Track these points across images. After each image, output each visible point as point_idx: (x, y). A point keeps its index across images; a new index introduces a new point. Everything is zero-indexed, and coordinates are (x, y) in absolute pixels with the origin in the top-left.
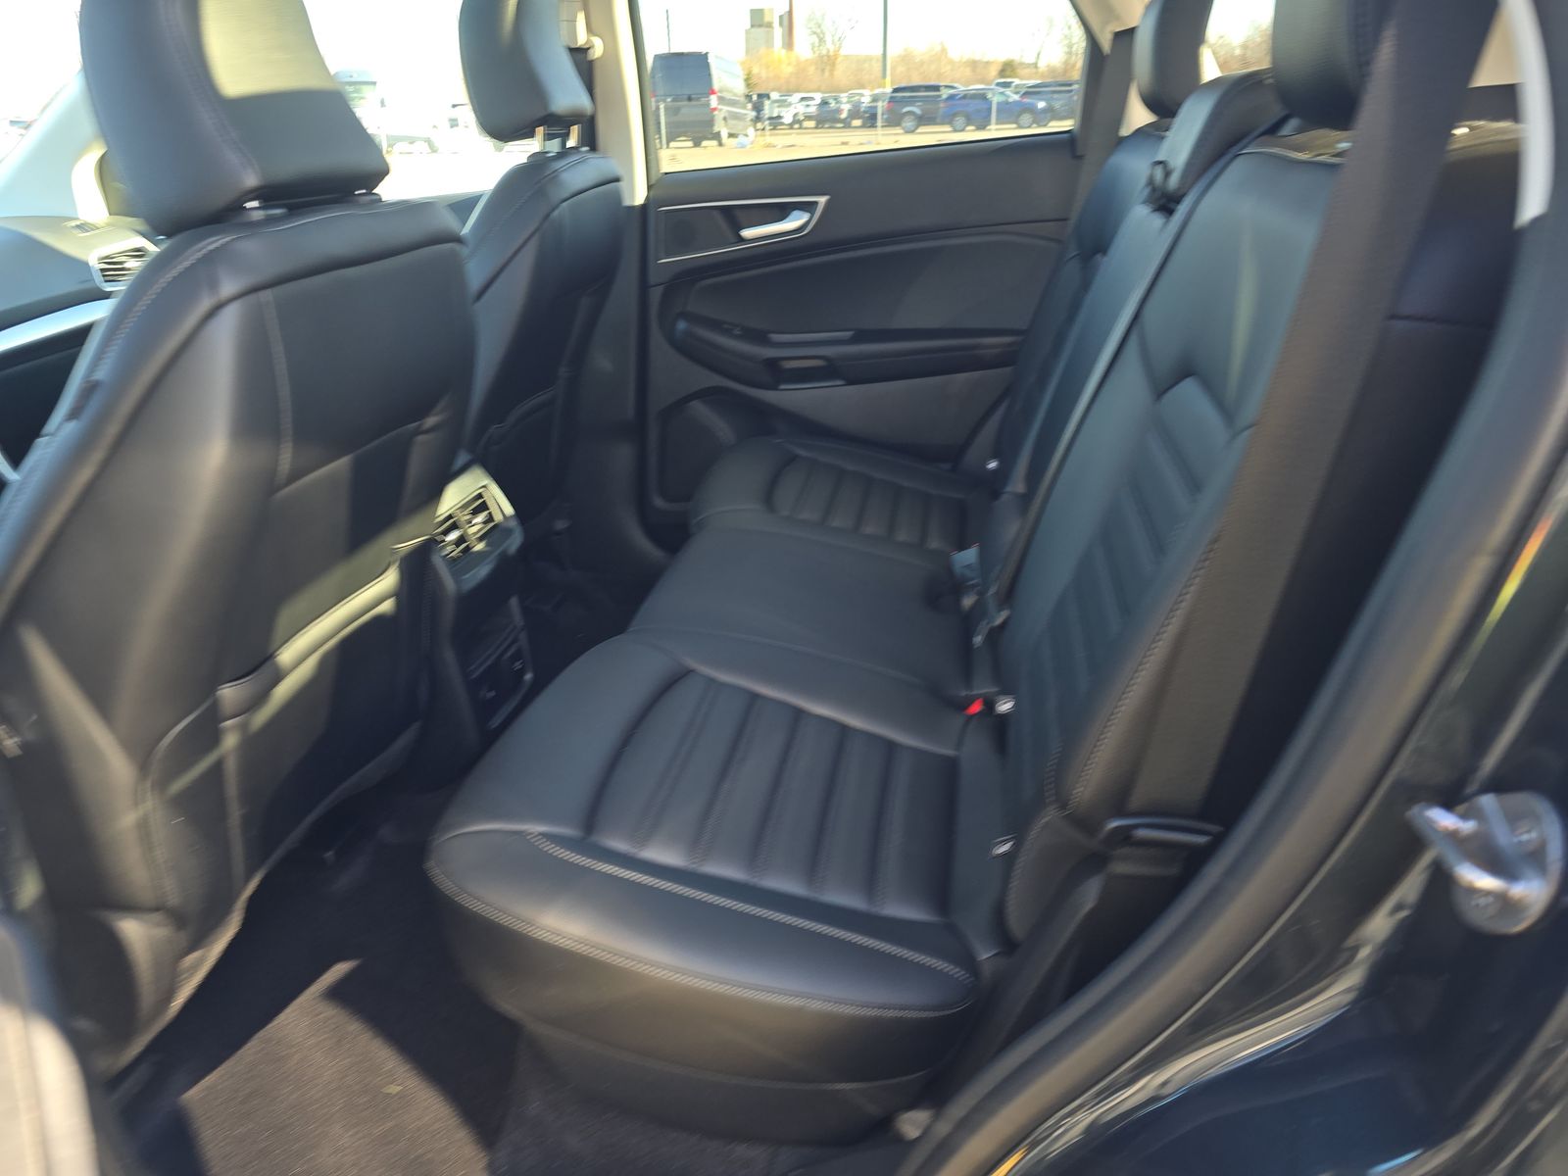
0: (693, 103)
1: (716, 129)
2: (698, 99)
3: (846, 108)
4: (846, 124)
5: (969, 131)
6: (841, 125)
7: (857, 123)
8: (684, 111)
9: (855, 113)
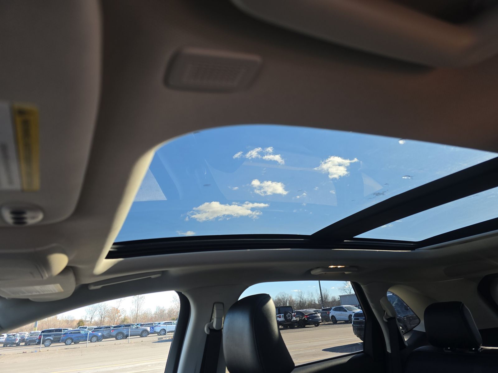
3: (19, 338)
4: (18, 345)
5: (72, 344)
6: (16, 345)
9: (22, 340)
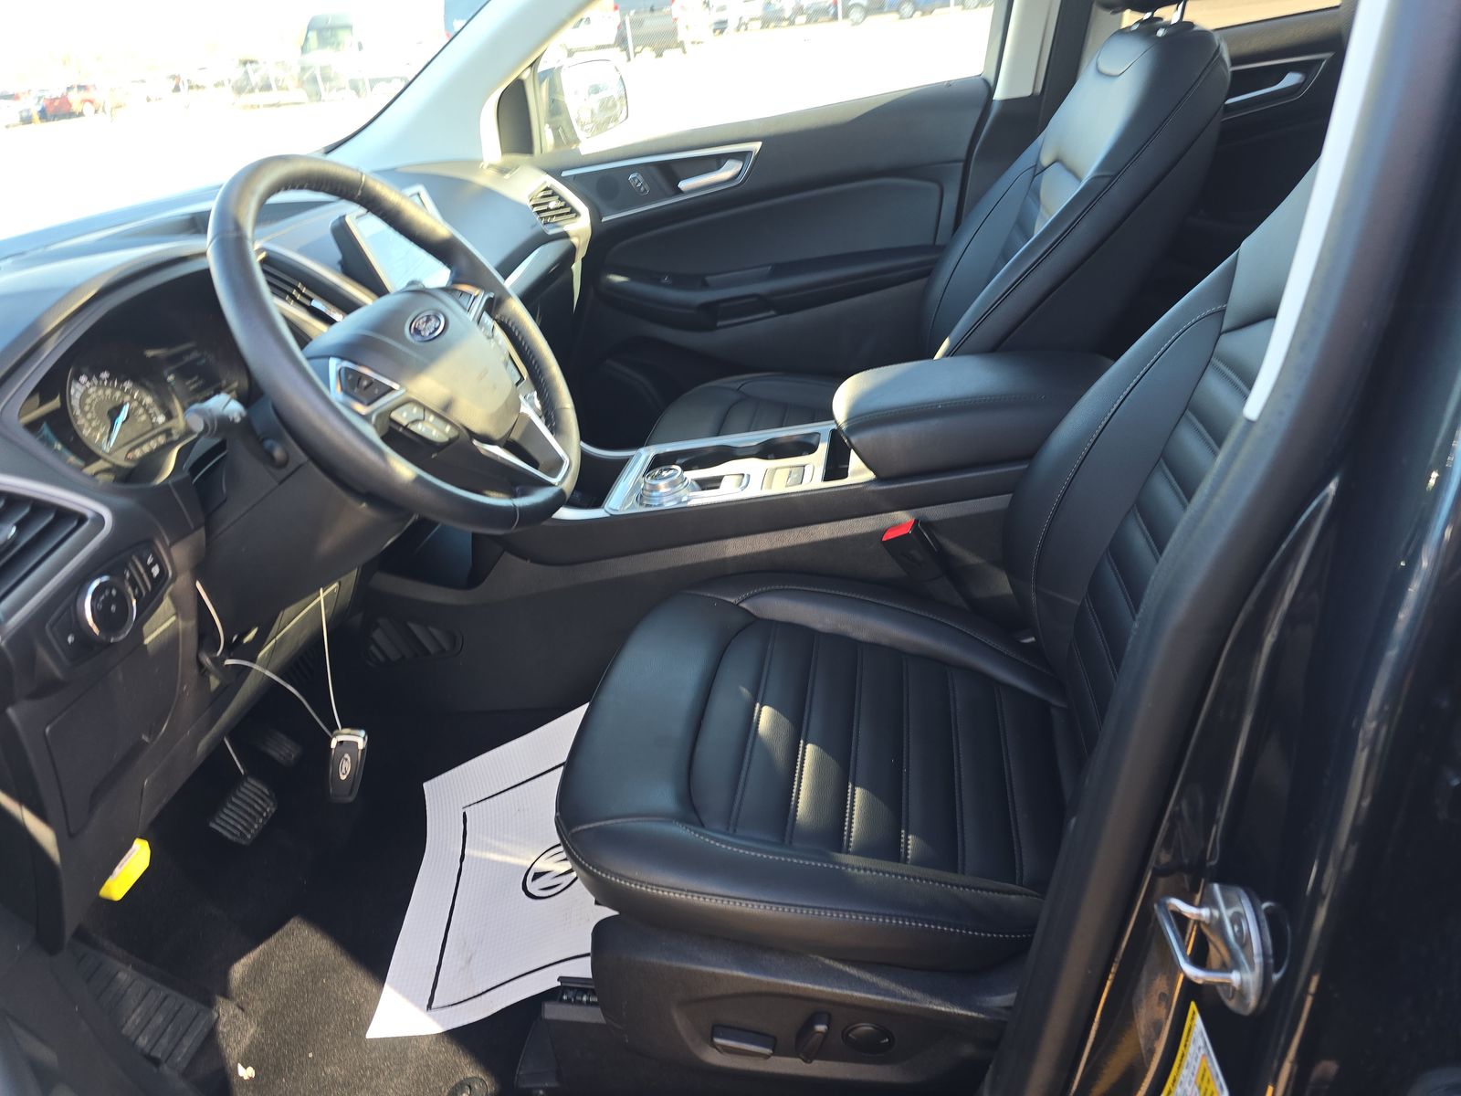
0: (656, 14)
1: (680, 38)
2: (660, 9)
7: (801, 19)
8: (647, 23)
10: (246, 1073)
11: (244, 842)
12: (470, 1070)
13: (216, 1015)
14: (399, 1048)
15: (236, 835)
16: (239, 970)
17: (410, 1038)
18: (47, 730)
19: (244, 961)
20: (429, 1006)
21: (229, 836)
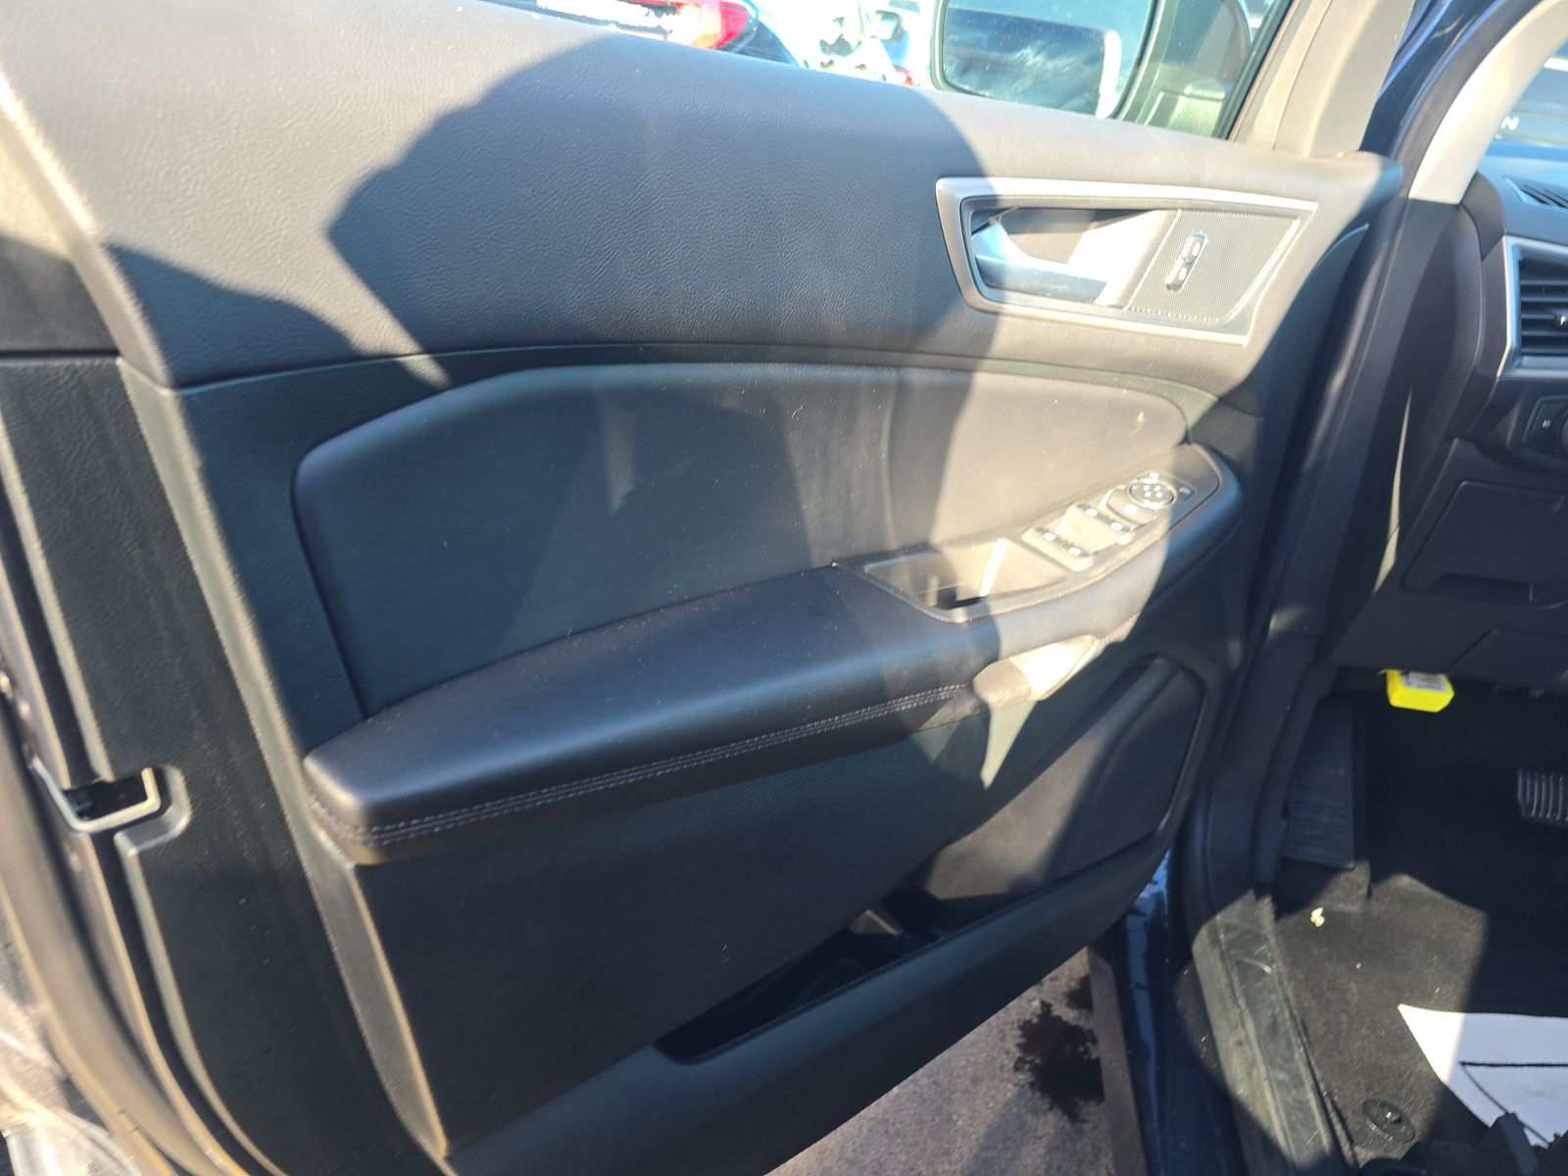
10: (1317, 917)
11: (1523, 811)
12: (1418, 1121)
13: (1351, 865)
14: (1404, 1042)
15: (1525, 801)
16: (1405, 881)
17: (1419, 1050)
18: (1463, 484)
19: (1415, 882)
20: (1464, 1064)
21: (1520, 795)
